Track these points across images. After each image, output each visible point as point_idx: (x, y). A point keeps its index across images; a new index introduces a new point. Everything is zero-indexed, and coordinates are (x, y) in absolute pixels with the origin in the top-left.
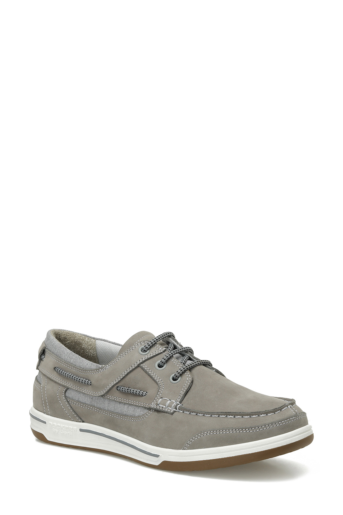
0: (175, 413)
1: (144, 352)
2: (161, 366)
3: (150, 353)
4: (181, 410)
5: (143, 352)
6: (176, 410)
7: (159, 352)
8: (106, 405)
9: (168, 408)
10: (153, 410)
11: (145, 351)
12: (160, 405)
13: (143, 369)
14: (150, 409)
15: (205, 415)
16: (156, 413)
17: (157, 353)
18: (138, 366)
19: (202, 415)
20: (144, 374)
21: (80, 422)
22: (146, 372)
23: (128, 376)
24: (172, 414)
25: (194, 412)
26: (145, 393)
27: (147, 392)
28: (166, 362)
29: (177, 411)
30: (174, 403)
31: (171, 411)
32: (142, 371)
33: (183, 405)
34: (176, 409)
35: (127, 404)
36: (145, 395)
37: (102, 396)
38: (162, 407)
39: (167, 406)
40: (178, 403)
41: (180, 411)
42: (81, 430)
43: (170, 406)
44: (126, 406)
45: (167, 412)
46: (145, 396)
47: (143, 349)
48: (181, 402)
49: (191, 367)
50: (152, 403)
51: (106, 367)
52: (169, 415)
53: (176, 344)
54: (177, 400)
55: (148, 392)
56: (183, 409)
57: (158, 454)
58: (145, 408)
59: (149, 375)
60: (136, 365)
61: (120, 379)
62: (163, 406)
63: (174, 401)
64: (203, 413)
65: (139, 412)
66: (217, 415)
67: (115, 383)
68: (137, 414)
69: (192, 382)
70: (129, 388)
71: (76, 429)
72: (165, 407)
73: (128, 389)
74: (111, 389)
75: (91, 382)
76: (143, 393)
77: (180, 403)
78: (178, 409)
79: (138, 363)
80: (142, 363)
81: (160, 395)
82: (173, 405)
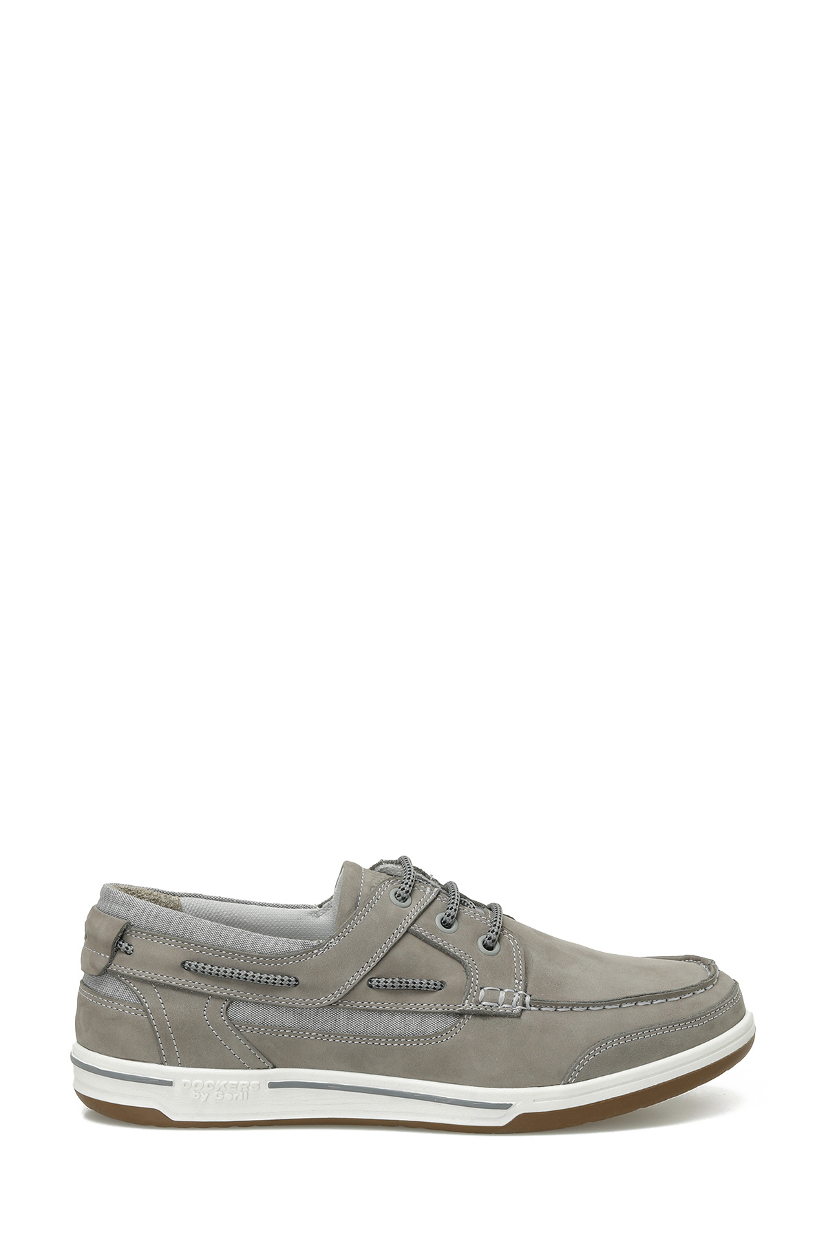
0: (524, 1015)
2: (448, 924)
4: (535, 1006)
5: (401, 902)
6: (525, 1008)
8: (343, 1022)
9: (504, 1006)
10: (469, 1015)
12: (484, 1003)
13: (417, 935)
14: (461, 1015)
16: (479, 1021)
18: (407, 931)
19: (584, 1009)
20: (424, 945)
21: (268, 1068)
22: (427, 941)
23: (390, 955)
24: (519, 1016)
25: (565, 1005)
27: (442, 982)
29: (527, 1010)
30: (516, 995)
31: (512, 1011)
32: (417, 939)
33: (531, 995)
34: (524, 1005)
35: (401, 1012)
36: (440, 987)
37: (332, 1005)
38: (491, 1006)
39: (501, 1003)
40: (522, 993)
41: (532, 1007)
42: (272, 1085)
43: (508, 1001)
44: (398, 1018)
45: (504, 1015)
46: (441, 989)
47: (399, 896)
48: (526, 991)
50: (463, 1002)
51: (330, 945)
52: (512, 1019)
54: (516, 988)
55: (445, 981)
56: (538, 1003)
57: (508, 1103)
58: (448, 1014)
59: (436, 946)
60: (403, 931)
61: (373, 965)
62: (491, 1004)
63: (511, 991)
64: (586, 1005)
65: (433, 1025)
66: (615, 1004)
67: (363, 973)
68: (430, 1030)
70: (402, 979)
71: (258, 1085)
72: (498, 1005)
73: (400, 982)
74: (354, 987)
75: (296, 981)
78: (528, 1005)
79: (406, 926)
80: (412, 924)
81: (476, 982)
82: (515, 999)
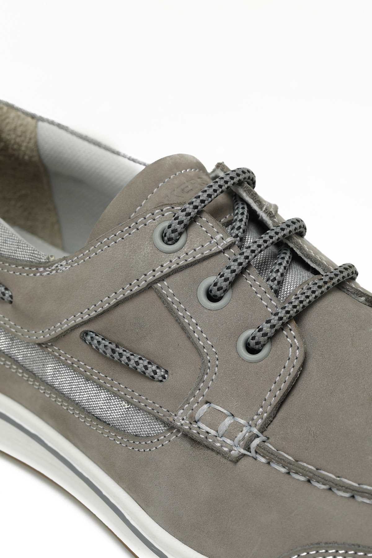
0: (243, 462)
1: (170, 243)
2: (215, 296)
3: (185, 249)
4: (263, 457)
5: (167, 244)
6: (248, 453)
7: (214, 249)
9: (223, 439)
10: (179, 431)
11: (170, 241)
12: (200, 424)
13: (162, 298)
14: (170, 426)
15: (335, 490)
16: (186, 445)
17: (207, 253)
18: (150, 287)
19: (325, 487)
20: (166, 313)
22: (170, 310)
23: (120, 310)
24: (236, 460)
26: (160, 372)
27: (166, 372)
28: (232, 286)
29: (250, 456)
30: (245, 430)
31: (230, 451)
32: (159, 303)
33: (268, 438)
34: (249, 450)
35: (107, 389)
36: (160, 378)
37: (40, 345)
38: (208, 433)
39: (221, 433)
40: (255, 431)
41: (258, 456)
43: (230, 434)
44: (103, 395)
45: (218, 452)
46: (161, 381)
47: (165, 236)
48: (263, 430)
49: (301, 310)
50: (177, 411)
51: (60, 267)
52: (225, 461)
53: (255, 206)
54: (253, 419)
55: (170, 372)
56: (269, 454)
58: (157, 418)
59: (178, 320)
60: (143, 284)
61: (93, 314)
62: (208, 429)
63: (242, 422)
65: (138, 423)
67: (79, 320)
68: (131, 429)
69: (304, 365)
70: (117, 346)
72: (216, 434)
73: (113, 351)
74: (65, 334)
75: (11, 297)
76: (155, 373)
77: (262, 433)
78: (253, 450)
79: (150, 279)
80: (161, 279)
81: (203, 391)
82: (240, 435)
